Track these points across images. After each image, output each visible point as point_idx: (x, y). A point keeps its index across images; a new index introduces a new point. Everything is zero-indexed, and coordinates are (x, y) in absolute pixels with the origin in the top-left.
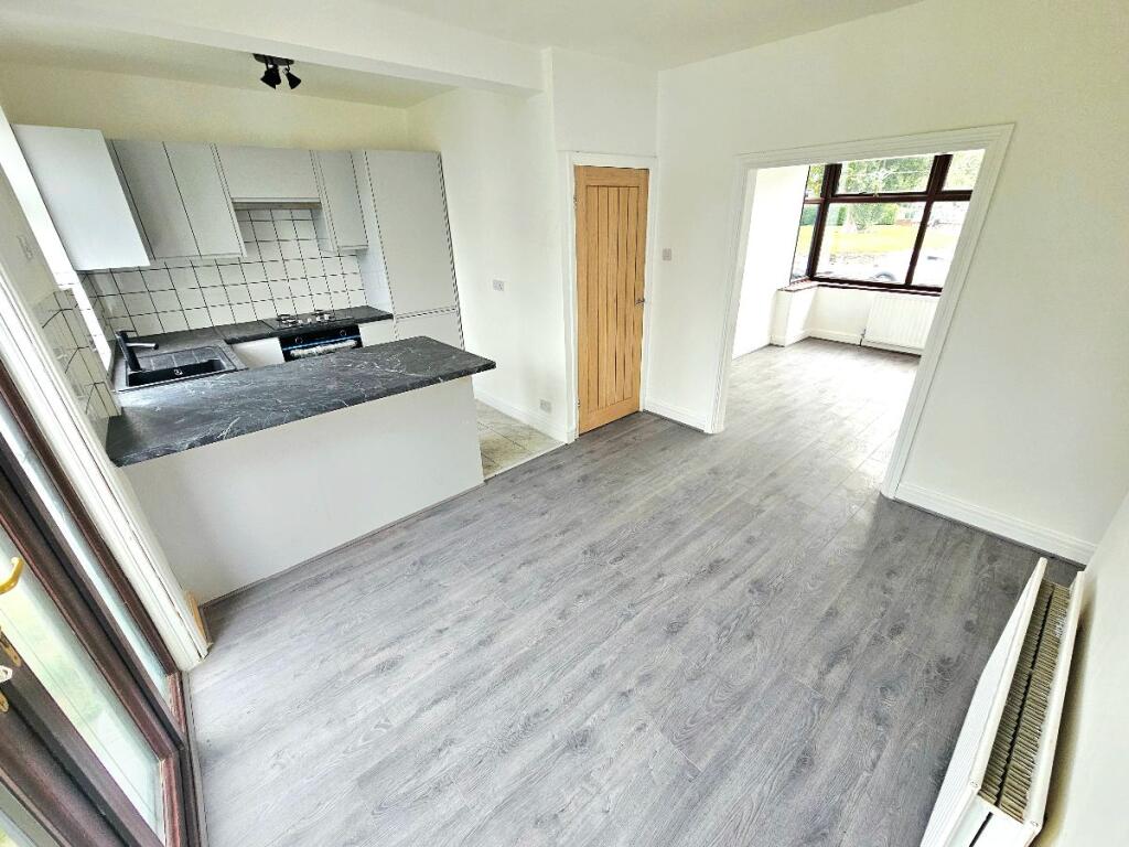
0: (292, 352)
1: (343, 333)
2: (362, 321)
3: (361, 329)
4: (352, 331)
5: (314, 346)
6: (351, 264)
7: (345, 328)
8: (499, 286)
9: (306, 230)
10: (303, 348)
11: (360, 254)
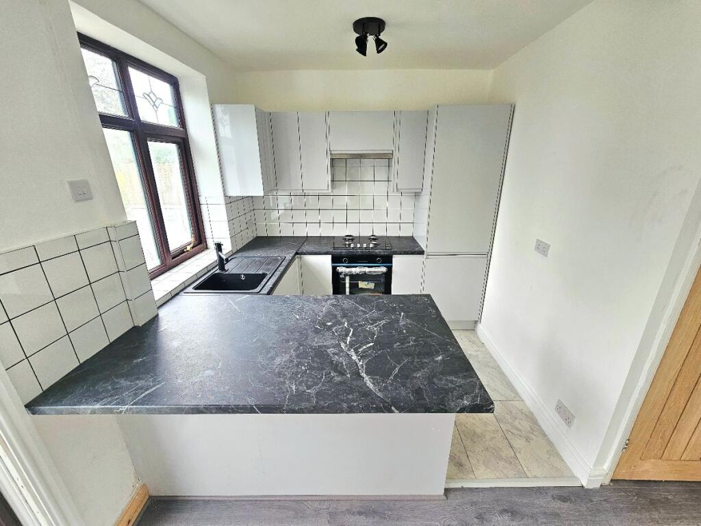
0: (338, 268)
1: (379, 261)
2: (396, 253)
3: (393, 259)
4: (387, 260)
5: (356, 267)
6: (408, 202)
7: (381, 256)
8: (542, 248)
9: (381, 174)
10: (347, 267)
11: (417, 195)
